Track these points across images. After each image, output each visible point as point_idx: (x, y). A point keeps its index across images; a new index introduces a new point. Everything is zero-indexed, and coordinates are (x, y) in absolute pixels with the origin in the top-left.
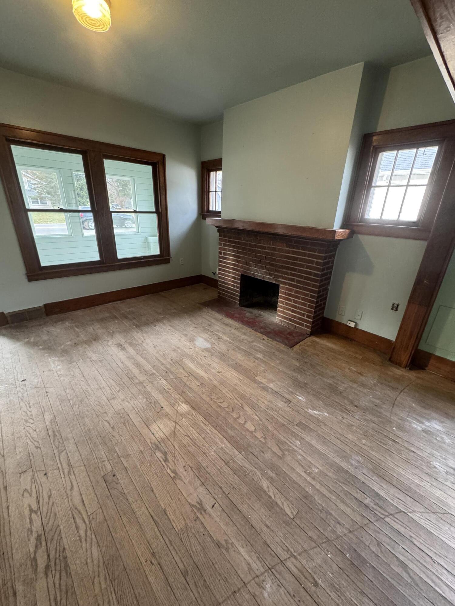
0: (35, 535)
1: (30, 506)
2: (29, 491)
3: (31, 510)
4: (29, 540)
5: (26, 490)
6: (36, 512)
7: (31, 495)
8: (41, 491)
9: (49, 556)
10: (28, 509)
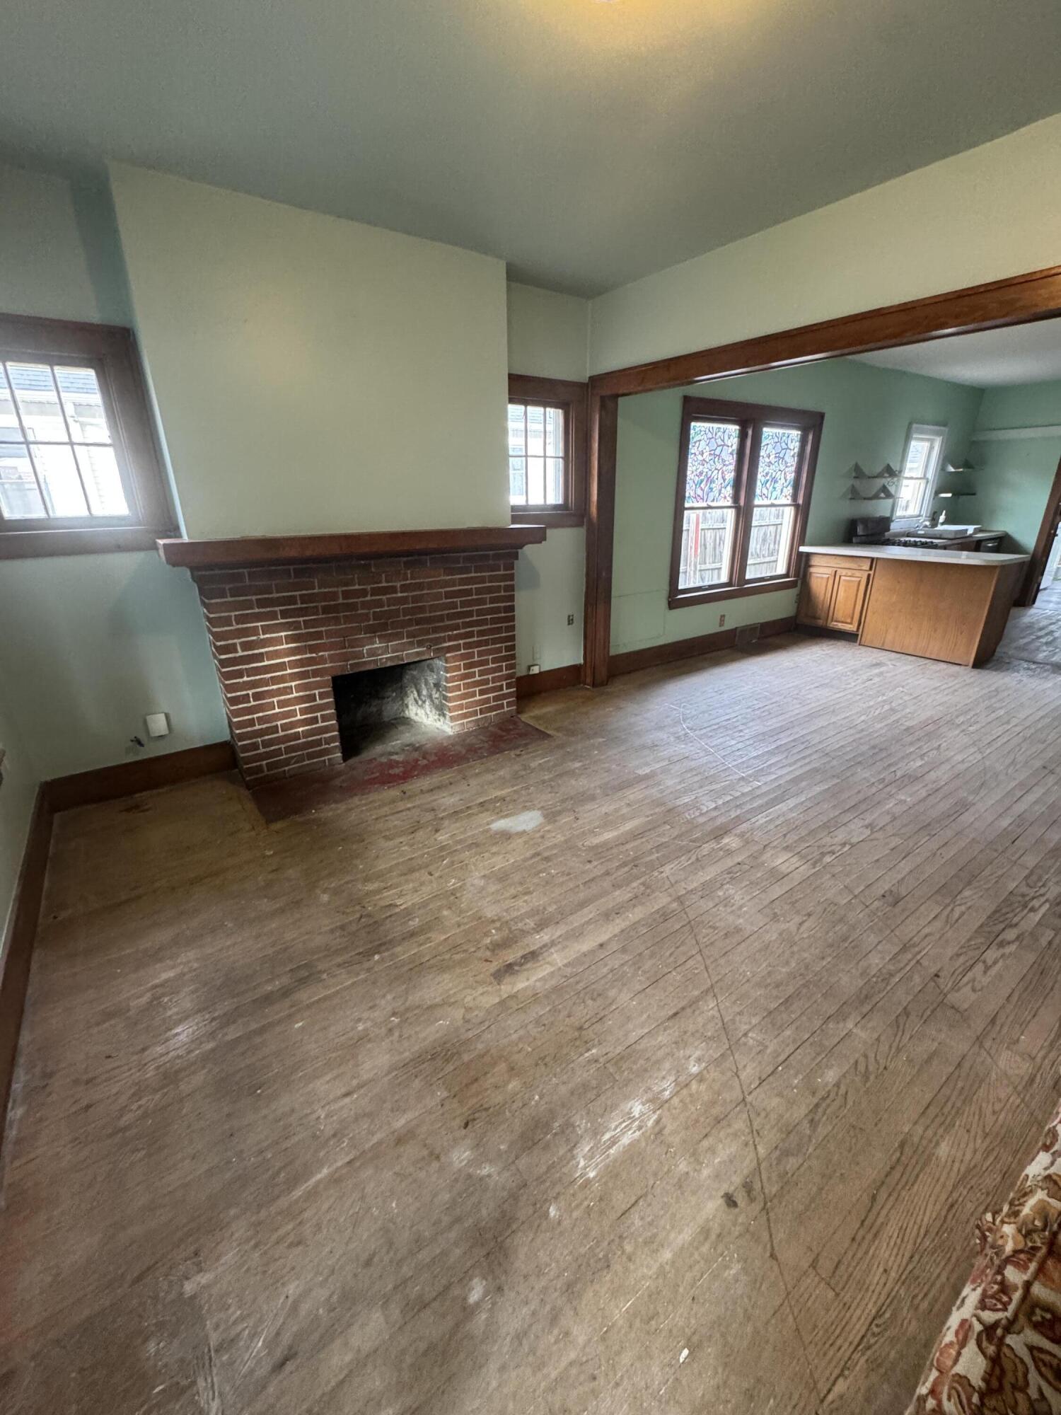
0: (1001, 951)
1: (985, 972)
2: (970, 985)
3: (987, 968)
4: (1010, 954)
5: (974, 990)
6: (984, 962)
7: (974, 980)
8: (961, 969)
9: (1003, 930)
10: (989, 973)
